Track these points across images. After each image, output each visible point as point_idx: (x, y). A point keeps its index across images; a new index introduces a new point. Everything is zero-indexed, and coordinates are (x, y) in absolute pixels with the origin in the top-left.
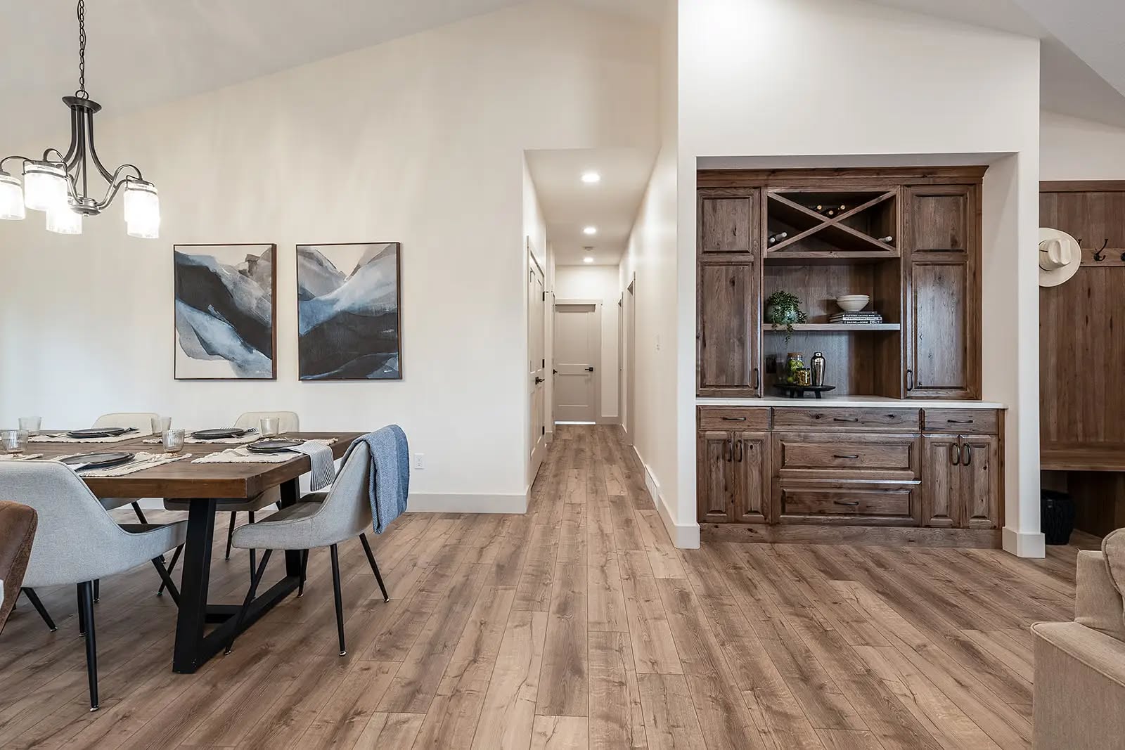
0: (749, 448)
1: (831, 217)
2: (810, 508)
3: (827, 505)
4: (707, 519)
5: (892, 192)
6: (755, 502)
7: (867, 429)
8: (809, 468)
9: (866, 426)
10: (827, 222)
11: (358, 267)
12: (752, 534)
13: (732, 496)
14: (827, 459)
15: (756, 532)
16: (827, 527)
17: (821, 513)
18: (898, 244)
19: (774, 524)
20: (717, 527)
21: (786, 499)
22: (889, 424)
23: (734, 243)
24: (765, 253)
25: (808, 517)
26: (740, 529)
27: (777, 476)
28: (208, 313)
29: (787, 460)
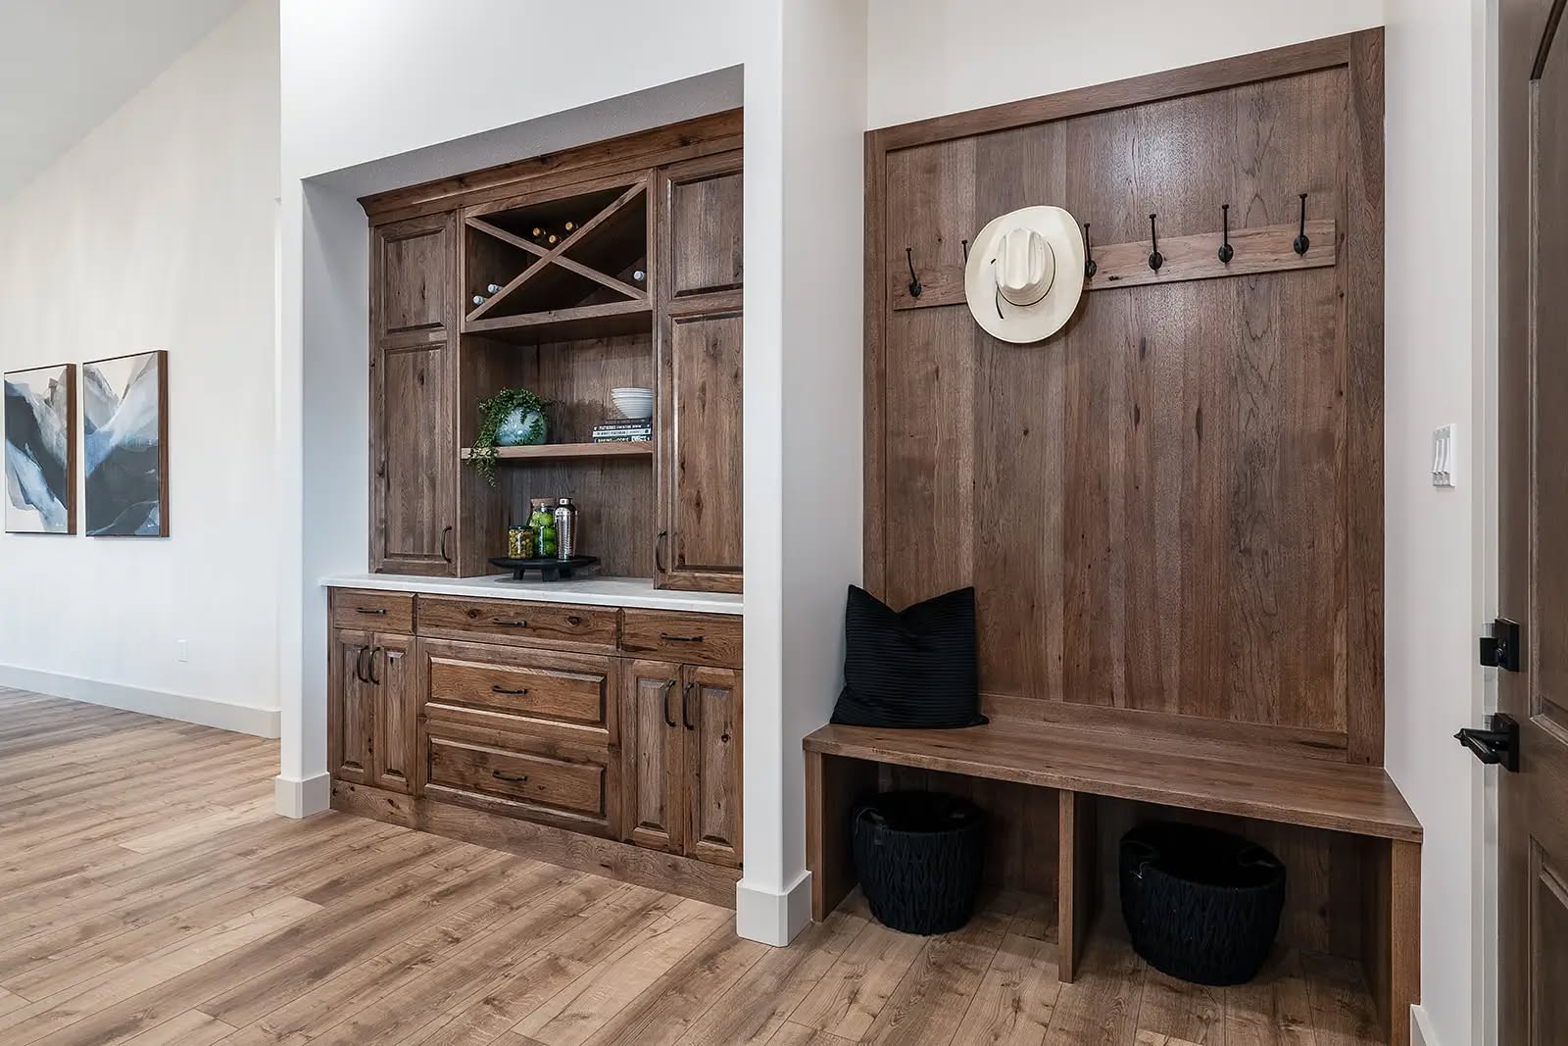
0: (389, 661)
1: (551, 247)
2: (461, 776)
3: (485, 777)
4: (343, 775)
5: (644, 181)
6: (397, 758)
7: (538, 641)
8: (464, 705)
9: (539, 636)
10: (545, 256)
11: (128, 387)
12: (394, 810)
13: (370, 740)
14: (484, 690)
15: (398, 808)
16: (486, 815)
17: (478, 789)
18: (650, 283)
19: (420, 798)
20: (353, 789)
21: (433, 755)
22: (572, 636)
23: (422, 313)
24: (464, 323)
25: (460, 792)
26: (378, 798)
27: (422, 716)
28: (25, 452)
29: (434, 687)
